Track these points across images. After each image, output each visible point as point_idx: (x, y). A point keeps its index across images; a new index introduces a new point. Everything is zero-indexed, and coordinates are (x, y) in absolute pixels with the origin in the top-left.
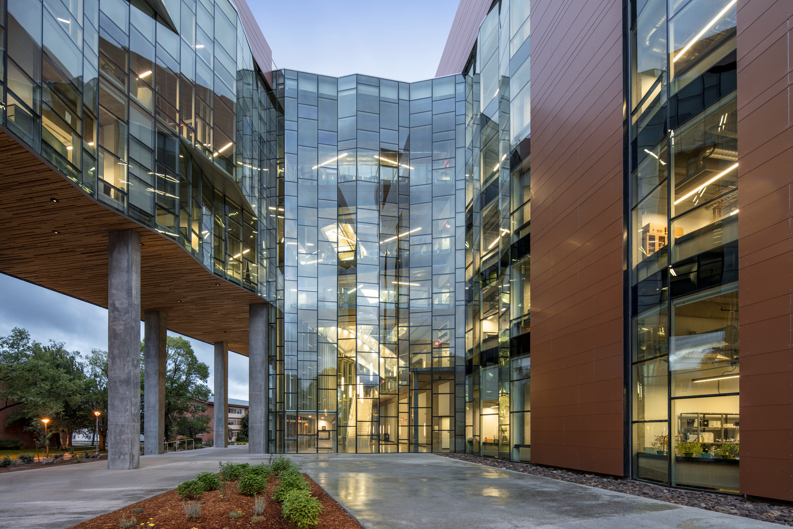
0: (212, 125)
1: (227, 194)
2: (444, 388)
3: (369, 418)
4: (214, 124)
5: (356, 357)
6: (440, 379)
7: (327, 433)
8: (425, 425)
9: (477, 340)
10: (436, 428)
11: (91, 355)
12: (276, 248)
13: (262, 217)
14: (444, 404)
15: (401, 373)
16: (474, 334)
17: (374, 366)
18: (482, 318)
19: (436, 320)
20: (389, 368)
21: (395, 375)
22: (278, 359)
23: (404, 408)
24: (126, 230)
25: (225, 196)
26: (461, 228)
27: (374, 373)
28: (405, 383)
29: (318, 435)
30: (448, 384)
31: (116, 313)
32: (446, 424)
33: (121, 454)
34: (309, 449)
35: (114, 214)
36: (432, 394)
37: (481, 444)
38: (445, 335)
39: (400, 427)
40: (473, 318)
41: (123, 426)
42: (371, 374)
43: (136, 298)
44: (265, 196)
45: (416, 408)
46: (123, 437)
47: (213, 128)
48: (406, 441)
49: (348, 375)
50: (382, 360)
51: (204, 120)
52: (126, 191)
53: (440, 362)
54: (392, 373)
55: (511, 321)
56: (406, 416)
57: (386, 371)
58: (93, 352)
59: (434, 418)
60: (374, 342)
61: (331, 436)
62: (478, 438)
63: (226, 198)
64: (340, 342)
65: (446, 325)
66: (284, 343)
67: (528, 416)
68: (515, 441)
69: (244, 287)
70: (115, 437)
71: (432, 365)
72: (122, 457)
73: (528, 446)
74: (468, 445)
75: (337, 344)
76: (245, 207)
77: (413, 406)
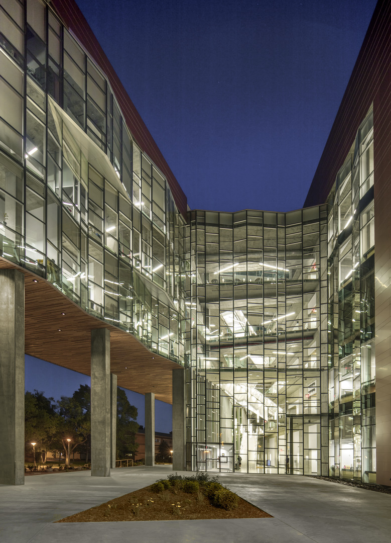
0: (151, 257)
1: (159, 299)
2: (313, 428)
3: (255, 448)
4: (152, 256)
5: (247, 406)
6: (309, 422)
7: (226, 458)
8: (298, 454)
9: (337, 395)
10: (307, 457)
11: (60, 400)
12: (191, 332)
13: (181, 311)
14: (313, 440)
15: (280, 417)
16: (335, 391)
17: (260, 412)
18: (340, 380)
19: (306, 379)
20: (271, 414)
21: (276, 418)
22: (192, 407)
23: (282, 442)
24: (101, 328)
25: (158, 300)
26: (324, 315)
27: (260, 417)
28: (283, 424)
29: (220, 459)
30: (315, 426)
31: (96, 379)
32: (314, 454)
33: (99, 467)
34: (213, 469)
35: (96, 320)
36: (303, 433)
37: (341, 470)
38: (314, 390)
39: (279, 456)
40: (334, 379)
41: (100, 449)
42: (258, 418)
43: (108, 370)
44: (183, 297)
45: (292, 443)
46: (100, 456)
47: (152, 259)
48: (284, 466)
49: (239, 417)
50: (266, 409)
51: (146, 253)
52: (103, 306)
53: (309, 410)
54: (273, 417)
55: (361, 384)
56: (284, 448)
57: (269, 416)
58: (61, 398)
59: (305, 450)
60: (260, 395)
61: (229, 461)
62: (338, 466)
63: (159, 301)
64: (235, 396)
65: (314, 384)
66: (197, 396)
67: (374, 451)
68: (365, 468)
69: (170, 359)
70: (96, 456)
71: (303, 412)
72: (100, 469)
73: (375, 473)
74: (331, 470)
75: (234, 397)
76: (171, 306)
77: (289, 441)
